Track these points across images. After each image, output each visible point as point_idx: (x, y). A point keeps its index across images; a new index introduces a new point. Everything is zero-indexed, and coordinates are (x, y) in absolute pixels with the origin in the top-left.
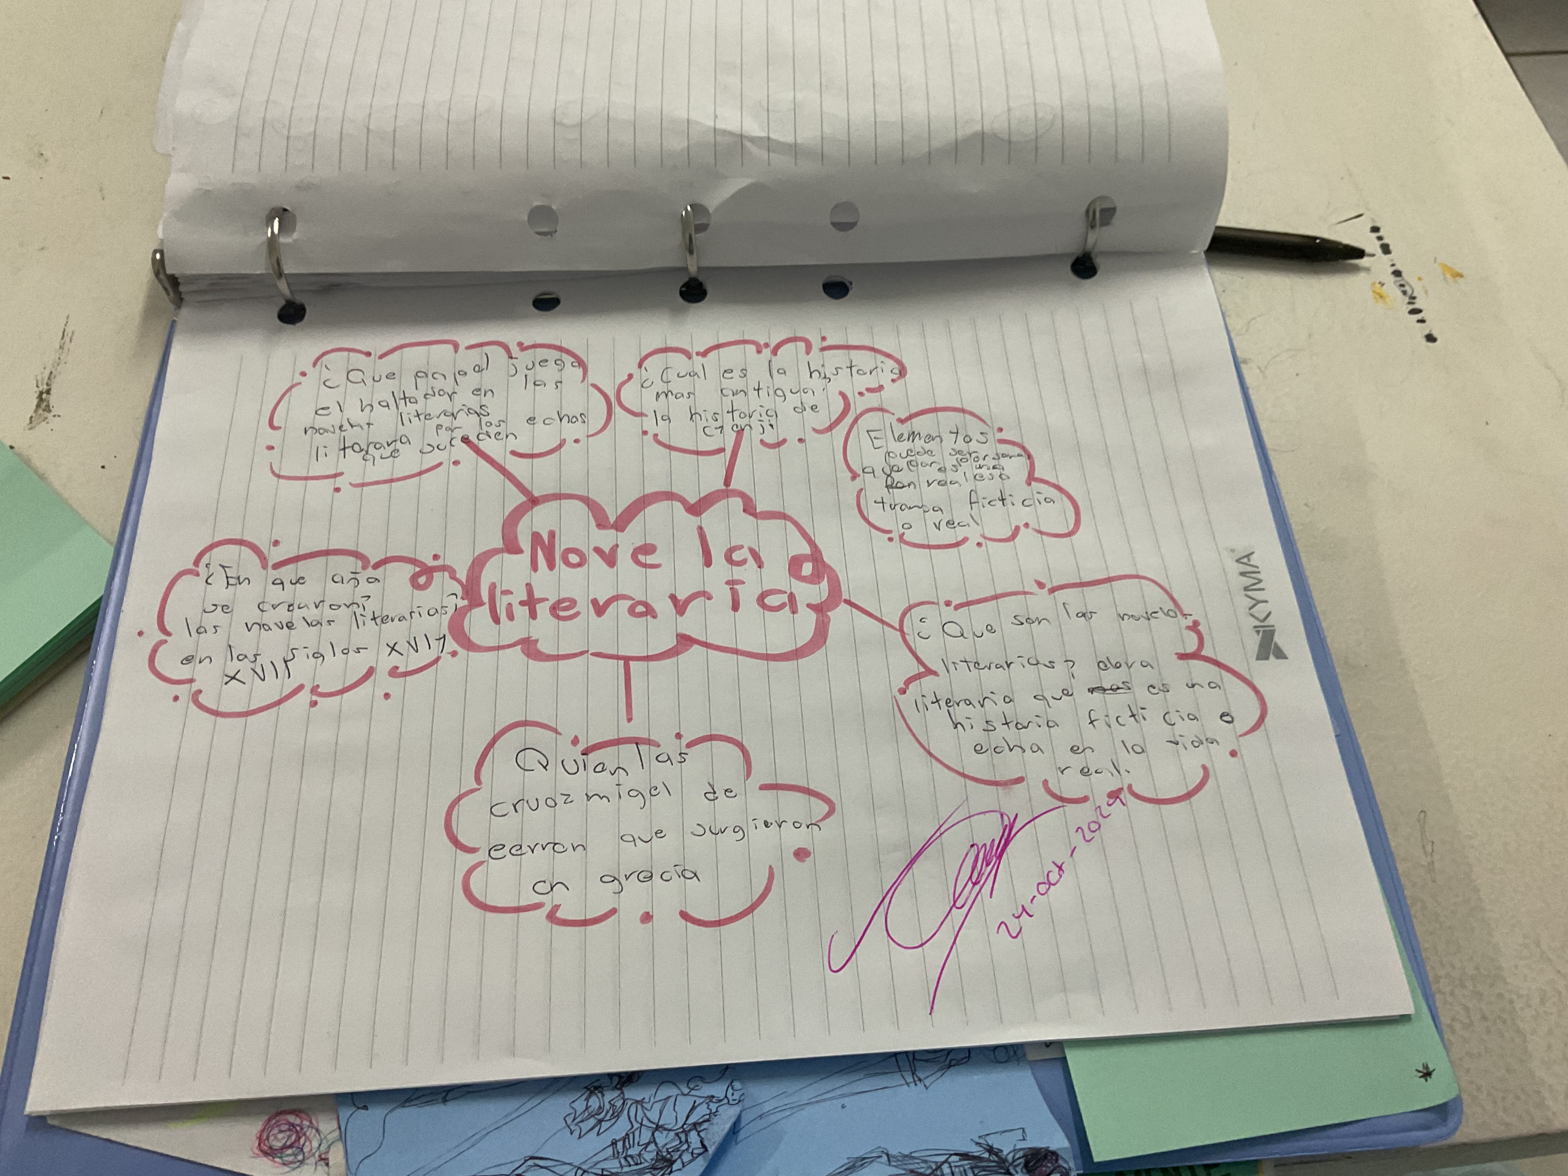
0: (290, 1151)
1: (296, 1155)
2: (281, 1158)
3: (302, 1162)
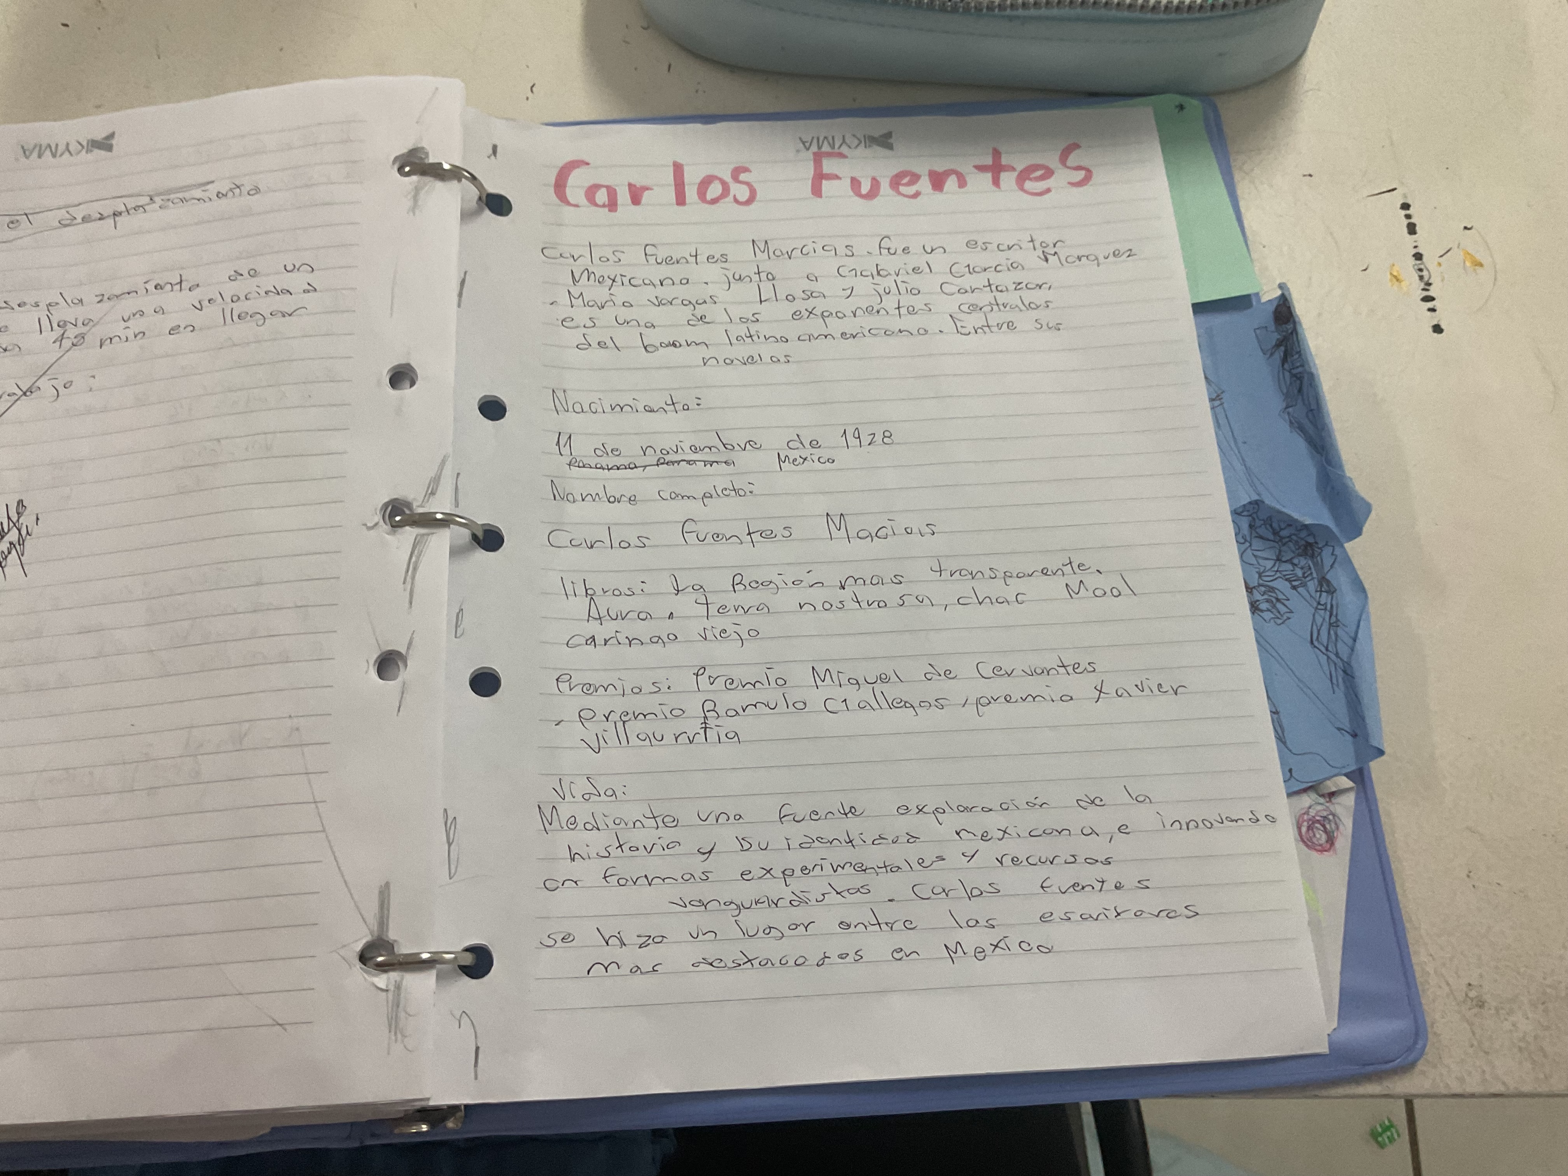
0: (1328, 826)
2: (1333, 830)
3: (1334, 815)
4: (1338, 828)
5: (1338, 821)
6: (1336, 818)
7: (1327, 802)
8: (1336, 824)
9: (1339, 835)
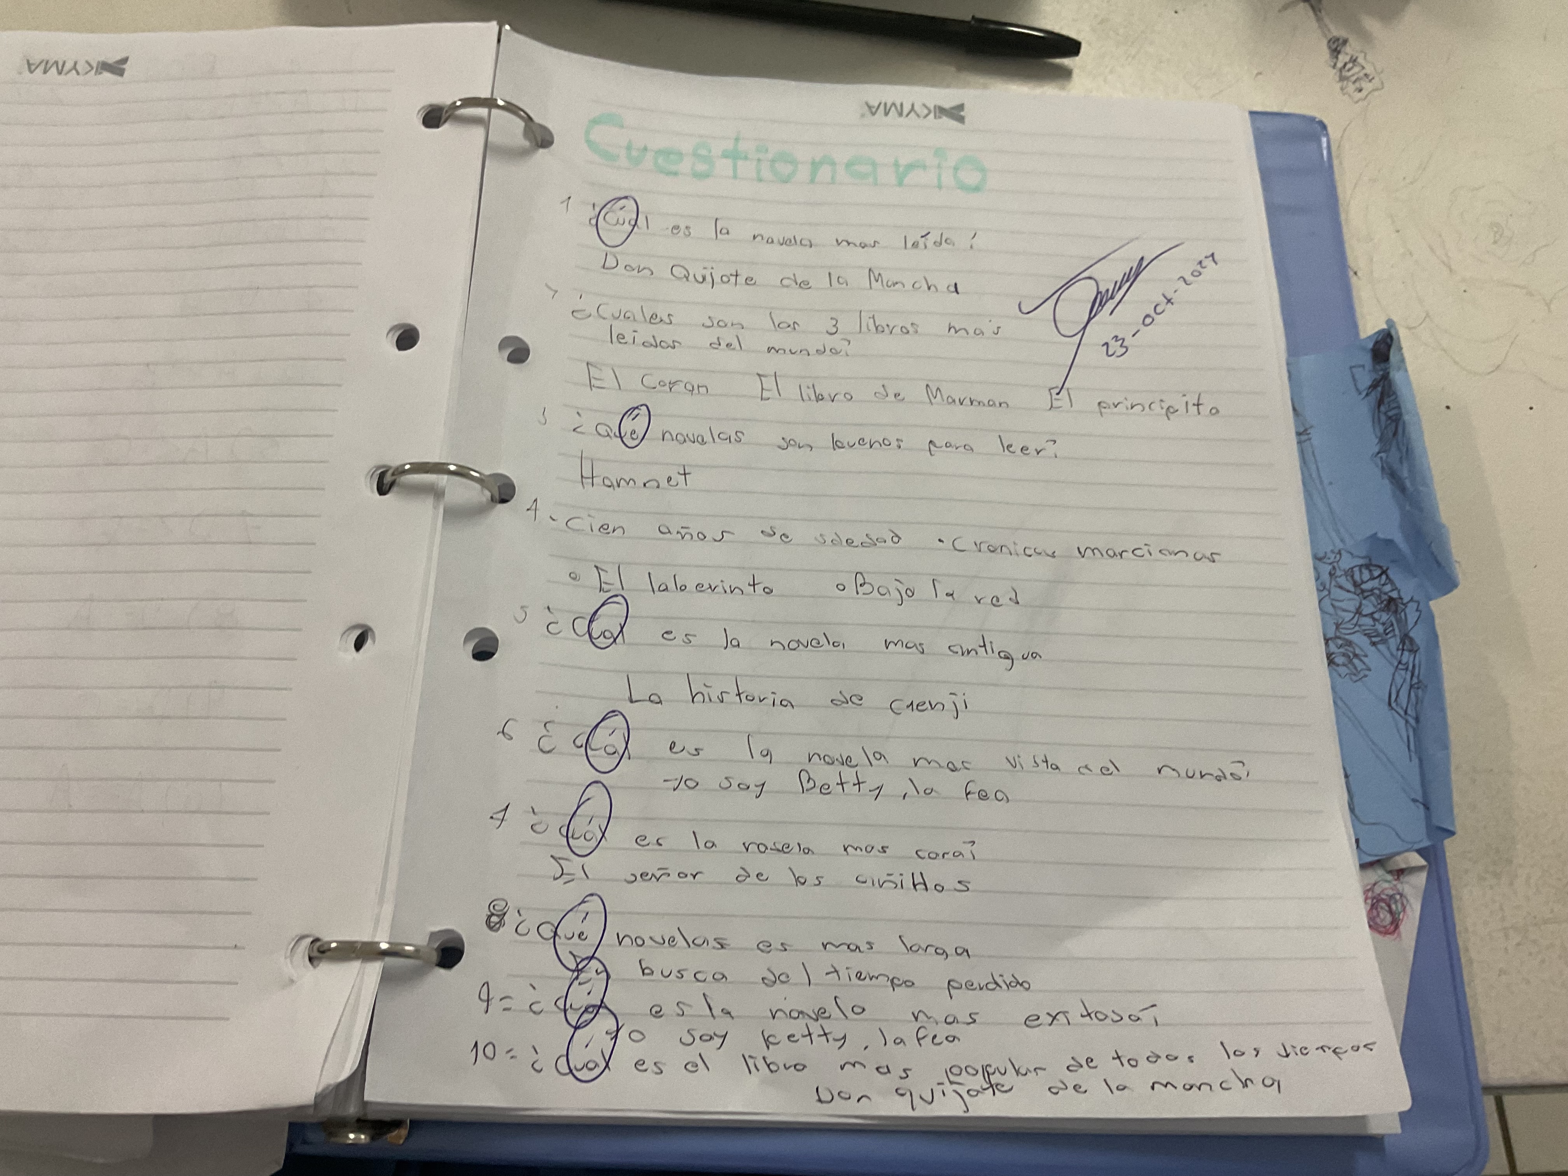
0: (1393, 907)
1: (1396, 901)
2: (1399, 914)
3: (1401, 895)
4: (1404, 910)
5: (1405, 902)
6: (1403, 899)
7: (1396, 880)
8: (1403, 904)
9: (1405, 917)
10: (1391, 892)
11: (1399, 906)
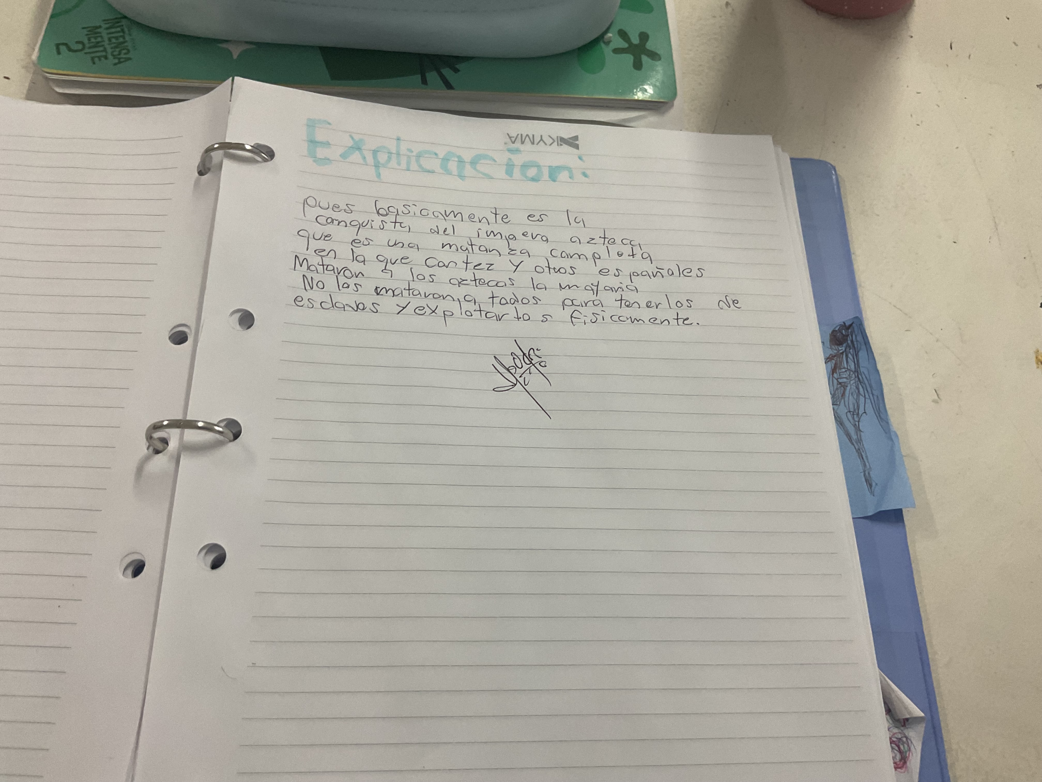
0: (902, 747)
1: (903, 743)
2: (906, 752)
3: (907, 738)
4: (909, 750)
5: (910, 744)
6: (908, 740)
7: (902, 726)
8: (908, 746)
9: (911, 754)
10: (900, 736)
11: (906, 746)
